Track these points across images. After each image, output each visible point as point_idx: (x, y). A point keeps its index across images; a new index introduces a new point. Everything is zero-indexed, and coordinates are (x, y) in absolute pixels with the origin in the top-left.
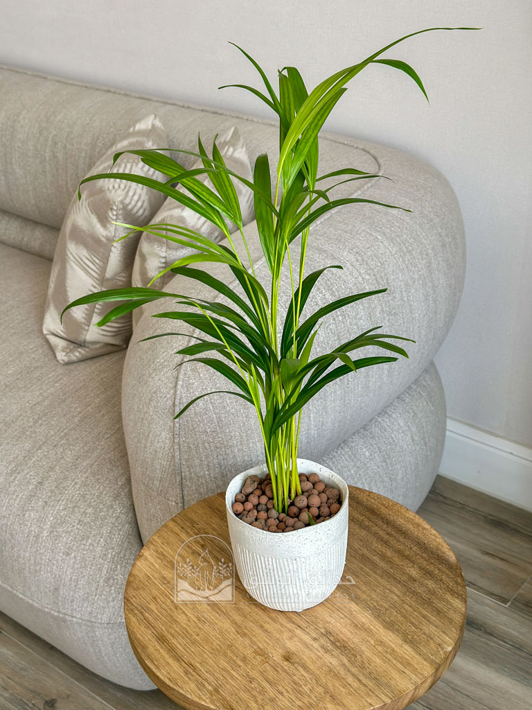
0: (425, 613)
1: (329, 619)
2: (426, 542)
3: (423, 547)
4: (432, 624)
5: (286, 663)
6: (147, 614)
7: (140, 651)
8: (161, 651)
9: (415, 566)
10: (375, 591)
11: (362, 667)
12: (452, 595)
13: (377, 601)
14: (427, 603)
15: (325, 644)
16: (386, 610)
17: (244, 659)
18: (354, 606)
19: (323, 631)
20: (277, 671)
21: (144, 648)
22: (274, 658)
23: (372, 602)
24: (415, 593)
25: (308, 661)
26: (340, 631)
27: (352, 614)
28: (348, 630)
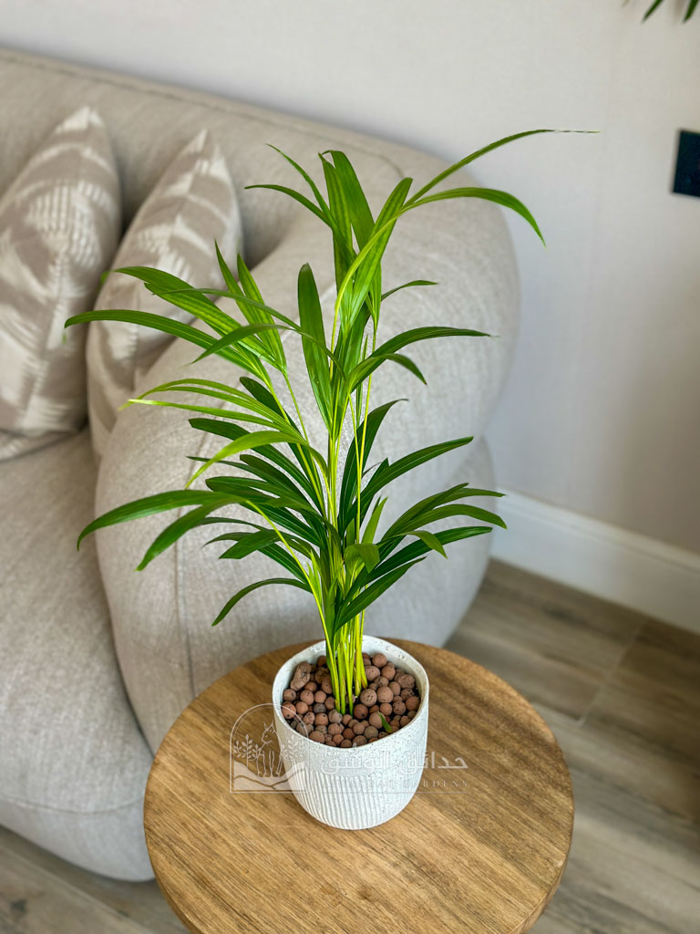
0: (525, 815)
1: (409, 835)
2: (514, 715)
3: (512, 723)
4: (537, 831)
5: (363, 902)
6: (177, 848)
7: (176, 902)
8: (204, 899)
9: (506, 751)
11: (459, 899)
12: (555, 788)
13: (465, 805)
14: (526, 802)
15: (408, 870)
16: (478, 815)
17: (311, 901)
18: (436, 814)
19: (403, 852)
20: (354, 914)
21: (181, 896)
22: (348, 896)
23: (459, 806)
24: (509, 789)
25: (391, 896)
26: (424, 850)
27: (436, 826)
28: (434, 848)
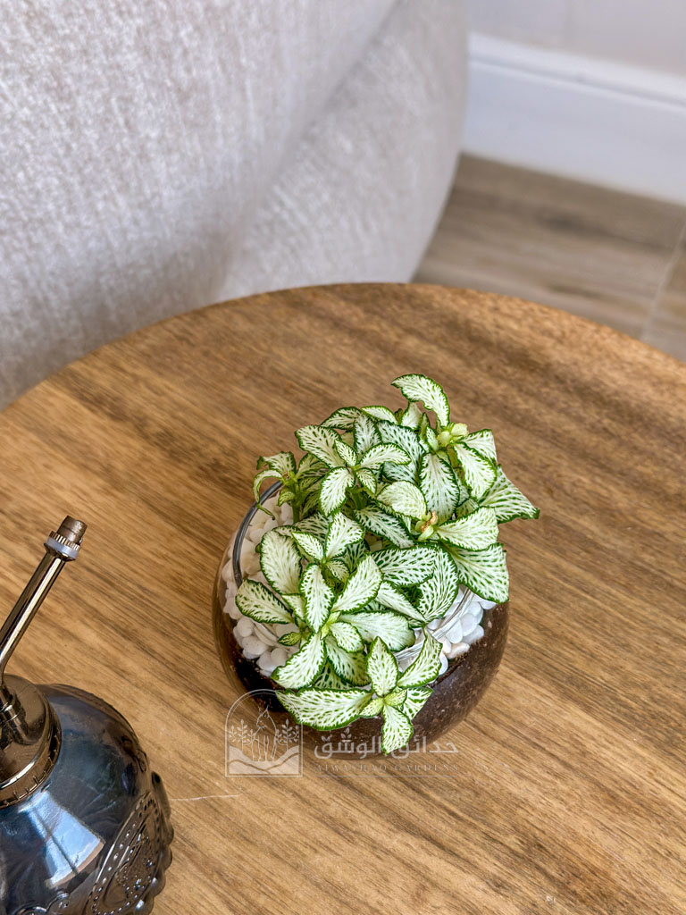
1: (518, 788)
10: (626, 647)
13: (646, 687)
15: (536, 897)
18: (575, 717)
19: (512, 841)
23: (633, 691)
26: (569, 829)
27: (584, 753)
28: (594, 821)
